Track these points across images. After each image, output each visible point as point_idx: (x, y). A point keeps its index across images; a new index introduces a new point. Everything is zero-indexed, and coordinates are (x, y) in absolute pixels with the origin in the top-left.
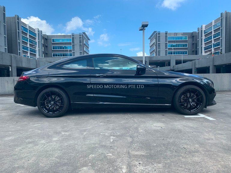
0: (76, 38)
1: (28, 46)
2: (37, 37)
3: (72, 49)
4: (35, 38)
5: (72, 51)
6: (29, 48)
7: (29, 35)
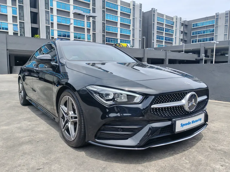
0: (220, 18)
1: (164, 35)
2: (175, 26)
3: (214, 33)
4: (173, 27)
5: (214, 35)
6: (164, 38)
7: (166, 24)
